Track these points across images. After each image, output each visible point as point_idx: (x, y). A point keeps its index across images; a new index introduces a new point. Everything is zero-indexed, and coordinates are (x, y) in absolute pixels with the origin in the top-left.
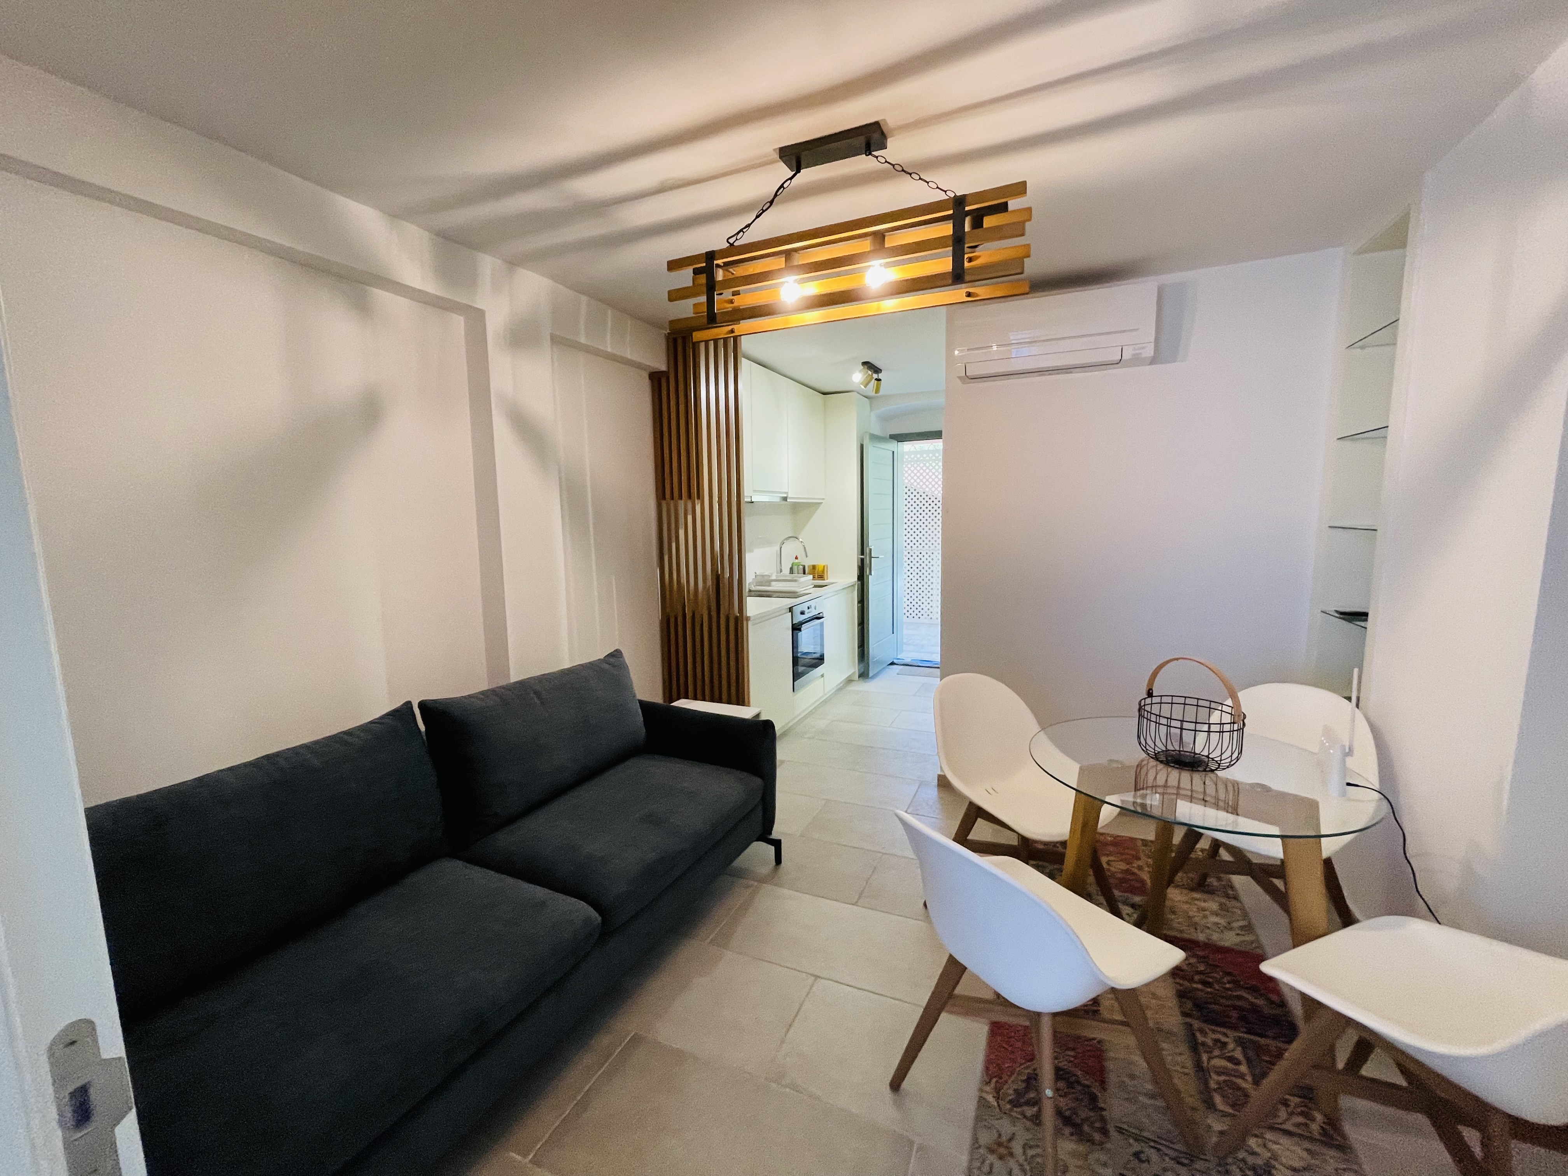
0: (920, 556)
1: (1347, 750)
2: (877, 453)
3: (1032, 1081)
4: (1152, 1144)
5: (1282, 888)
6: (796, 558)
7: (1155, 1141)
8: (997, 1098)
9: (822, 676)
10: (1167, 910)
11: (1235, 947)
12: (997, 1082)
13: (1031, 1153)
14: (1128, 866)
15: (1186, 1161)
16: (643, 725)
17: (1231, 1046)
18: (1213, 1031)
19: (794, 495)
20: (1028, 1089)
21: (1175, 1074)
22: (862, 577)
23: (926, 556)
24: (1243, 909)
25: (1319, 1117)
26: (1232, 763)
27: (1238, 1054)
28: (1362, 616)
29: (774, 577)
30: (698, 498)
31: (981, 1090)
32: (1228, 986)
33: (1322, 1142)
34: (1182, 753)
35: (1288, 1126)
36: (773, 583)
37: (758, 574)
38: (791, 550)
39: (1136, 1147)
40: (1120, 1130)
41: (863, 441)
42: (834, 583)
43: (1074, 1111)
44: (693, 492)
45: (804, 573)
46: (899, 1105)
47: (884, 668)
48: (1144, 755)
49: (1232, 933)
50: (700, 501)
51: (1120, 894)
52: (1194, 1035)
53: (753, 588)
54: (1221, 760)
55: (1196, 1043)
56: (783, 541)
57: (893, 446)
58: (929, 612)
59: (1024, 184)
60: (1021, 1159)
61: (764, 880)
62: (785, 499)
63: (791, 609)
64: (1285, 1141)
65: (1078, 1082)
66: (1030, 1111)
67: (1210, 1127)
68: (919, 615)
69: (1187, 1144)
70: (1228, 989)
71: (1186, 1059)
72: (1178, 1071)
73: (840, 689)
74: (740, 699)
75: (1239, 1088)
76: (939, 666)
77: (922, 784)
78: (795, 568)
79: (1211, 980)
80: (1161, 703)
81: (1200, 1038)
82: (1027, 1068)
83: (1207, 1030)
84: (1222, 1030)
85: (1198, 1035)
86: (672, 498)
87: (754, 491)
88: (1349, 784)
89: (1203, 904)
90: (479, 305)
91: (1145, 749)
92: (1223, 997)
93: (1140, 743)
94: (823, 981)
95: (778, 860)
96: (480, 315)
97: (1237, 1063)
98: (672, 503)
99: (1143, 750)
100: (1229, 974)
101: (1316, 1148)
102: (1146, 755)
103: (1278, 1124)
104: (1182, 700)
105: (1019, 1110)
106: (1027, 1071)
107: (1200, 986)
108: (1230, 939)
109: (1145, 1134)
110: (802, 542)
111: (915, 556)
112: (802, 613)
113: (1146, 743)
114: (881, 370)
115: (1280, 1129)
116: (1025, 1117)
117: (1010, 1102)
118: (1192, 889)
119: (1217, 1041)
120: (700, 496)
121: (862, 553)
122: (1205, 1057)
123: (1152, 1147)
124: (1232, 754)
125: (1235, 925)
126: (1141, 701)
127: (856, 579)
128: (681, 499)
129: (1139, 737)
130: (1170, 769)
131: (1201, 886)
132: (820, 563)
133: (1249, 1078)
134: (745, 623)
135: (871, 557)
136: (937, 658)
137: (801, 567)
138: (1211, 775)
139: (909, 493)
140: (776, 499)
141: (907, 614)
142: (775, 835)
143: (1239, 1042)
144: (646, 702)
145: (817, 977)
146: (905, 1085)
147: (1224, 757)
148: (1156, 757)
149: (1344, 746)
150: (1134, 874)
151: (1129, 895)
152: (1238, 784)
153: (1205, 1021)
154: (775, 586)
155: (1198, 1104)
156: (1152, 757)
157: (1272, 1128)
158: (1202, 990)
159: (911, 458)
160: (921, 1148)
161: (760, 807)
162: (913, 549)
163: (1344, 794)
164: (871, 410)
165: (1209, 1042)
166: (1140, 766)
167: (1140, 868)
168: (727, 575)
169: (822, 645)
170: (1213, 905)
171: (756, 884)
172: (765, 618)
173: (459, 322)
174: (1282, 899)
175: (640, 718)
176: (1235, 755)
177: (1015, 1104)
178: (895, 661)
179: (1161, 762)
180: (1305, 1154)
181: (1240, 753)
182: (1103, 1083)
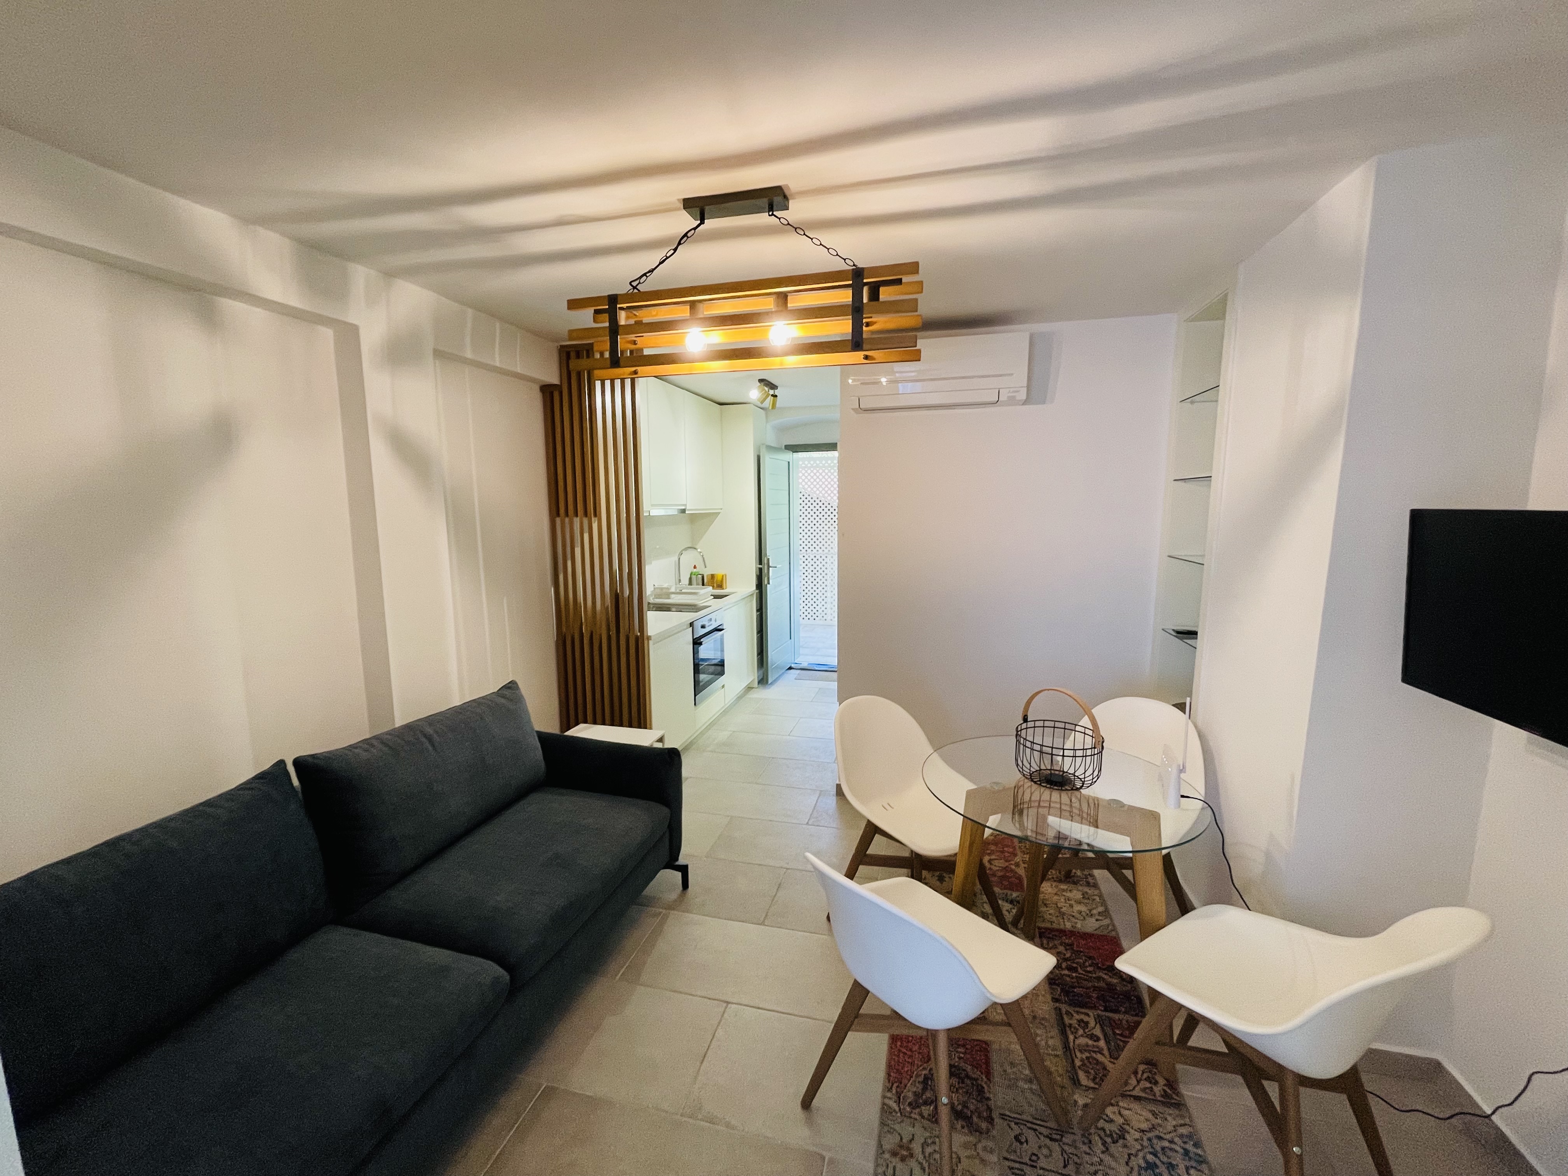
0: (815, 560)
1: (1181, 768)
2: (774, 463)
3: (928, 1081)
4: (1029, 1125)
5: (1131, 878)
6: (695, 567)
7: (1032, 1123)
8: (898, 1102)
9: (723, 686)
10: (1040, 903)
11: (1095, 932)
12: (898, 1087)
13: (929, 1150)
14: (1007, 864)
15: (1058, 1137)
16: (542, 758)
17: (1092, 1023)
18: (1078, 1012)
19: (691, 508)
20: (925, 1089)
21: (1046, 1057)
22: (760, 585)
23: (821, 560)
24: (1101, 896)
25: (1162, 1082)
26: (1094, 780)
27: (1098, 1032)
28: (1193, 634)
29: (673, 590)
30: (595, 515)
31: (884, 1097)
32: (1088, 969)
33: (1163, 1103)
34: (1053, 772)
35: (1137, 1092)
36: (673, 596)
37: (656, 586)
38: (689, 560)
39: (1017, 1130)
40: (1003, 1116)
41: (759, 452)
42: (733, 593)
43: (965, 1105)
44: (590, 509)
45: (703, 585)
46: (810, 1122)
47: (783, 673)
48: (1020, 776)
49: (1093, 920)
50: (596, 519)
51: (1001, 892)
52: (1062, 1019)
53: (652, 601)
54: (1085, 778)
55: (1064, 1024)
56: (682, 551)
57: (789, 456)
58: (823, 614)
59: (917, 264)
60: (920, 1157)
61: (672, 906)
62: (683, 511)
63: (691, 624)
64: (1135, 1106)
65: (967, 1076)
66: (927, 1110)
67: (1076, 1102)
68: (814, 616)
69: (1057, 1121)
70: (1090, 972)
71: (1055, 1042)
72: (1049, 1055)
73: (740, 697)
74: (641, 721)
75: (1098, 1062)
76: (836, 670)
77: (822, 793)
78: (694, 577)
79: (1075, 965)
80: (1034, 727)
81: (1067, 1020)
82: (924, 1069)
83: (1073, 1012)
84: (1083, 1010)
85: (1065, 1017)
86: (567, 515)
87: (652, 505)
88: (1183, 796)
89: (1068, 894)
90: (352, 318)
91: (1021, 770)
92: (1085, 980)
93: (1017, 765)
94: (733, 1006)
95: (685, 885)
96: (354, 330)
97: (1098, 1039)
98: (567, 520)
99: (1019, 771)
100: (1090, 958)
101: (1161, 1109)
102: (1021, 776)
103: (1130, 1091)
104: (1052, 724)
105: (917, 1110)
106: (924, 1072)
107: (1066, 972)
108: (1090, 925)
109: (1024, 1117)
110: (701, 552)
111: (809, 559)
112: (703, 627)
113: (1023, 764)
114: (777, 387)
115: (1131, 1096)
116: (923, 1117)
117: (910, 1104)
118: (1060, 881)
119: (1080, 1021)
120: (596, 513)
121: (760, 563)
122: (1071, 1037)
123: (1030, 1128)
124: (1093, 772)
125: (1094, 912)
126: (1017, 728)
127: (754, 588)
128: (577, 516)
129: (1016, 760)
130: (1043, 789)
131: (1068, 878)
132: (719, 572)
133: (1106, 1052)
134: (646, 642)
135: (769, 567)
136: (834, 661)
137: (700, 576)
138: (1077, 793)
139: (803, 498)
140: (673, 511)
141: (803, 616)
142: (682, 861)
143: (1099, 1020)
144: (545, 733)
145: (728, 1003)
146: (816, 1102)
147: (1087, 774)
148: (1031, 778)
149: (1179, 766)
150: (1012, 871)
151: (1009, 892)
152: (1098, 800)
153: (1070, 1005)
154: (675, 599)
155: (1066, 1082)
156: (1027, 778)
157: (1123, 1096)
158: (1069, 976)
159: (805, 464)
160: (832, 1161)
161: (667, 835)
162: (807, 552)
163: (1179, 805)
164: (767, 422)
165: (1074, 1022)
166: (1017, 787)
167: (1017, 865)
168: (627, 593)
169: (722, 651)
170: (1076, 894)
171: (664, 911)
172: (667, 635)
173: (327, 334)
174: (1131, 888)
175: (539, 753)
176: (1096, 773)
177: (914, 1105)
178: (793, 666)
179: (1035, 782)
180: (1150, 1116)
181: (1100, 770)
182: (988, 1074)
